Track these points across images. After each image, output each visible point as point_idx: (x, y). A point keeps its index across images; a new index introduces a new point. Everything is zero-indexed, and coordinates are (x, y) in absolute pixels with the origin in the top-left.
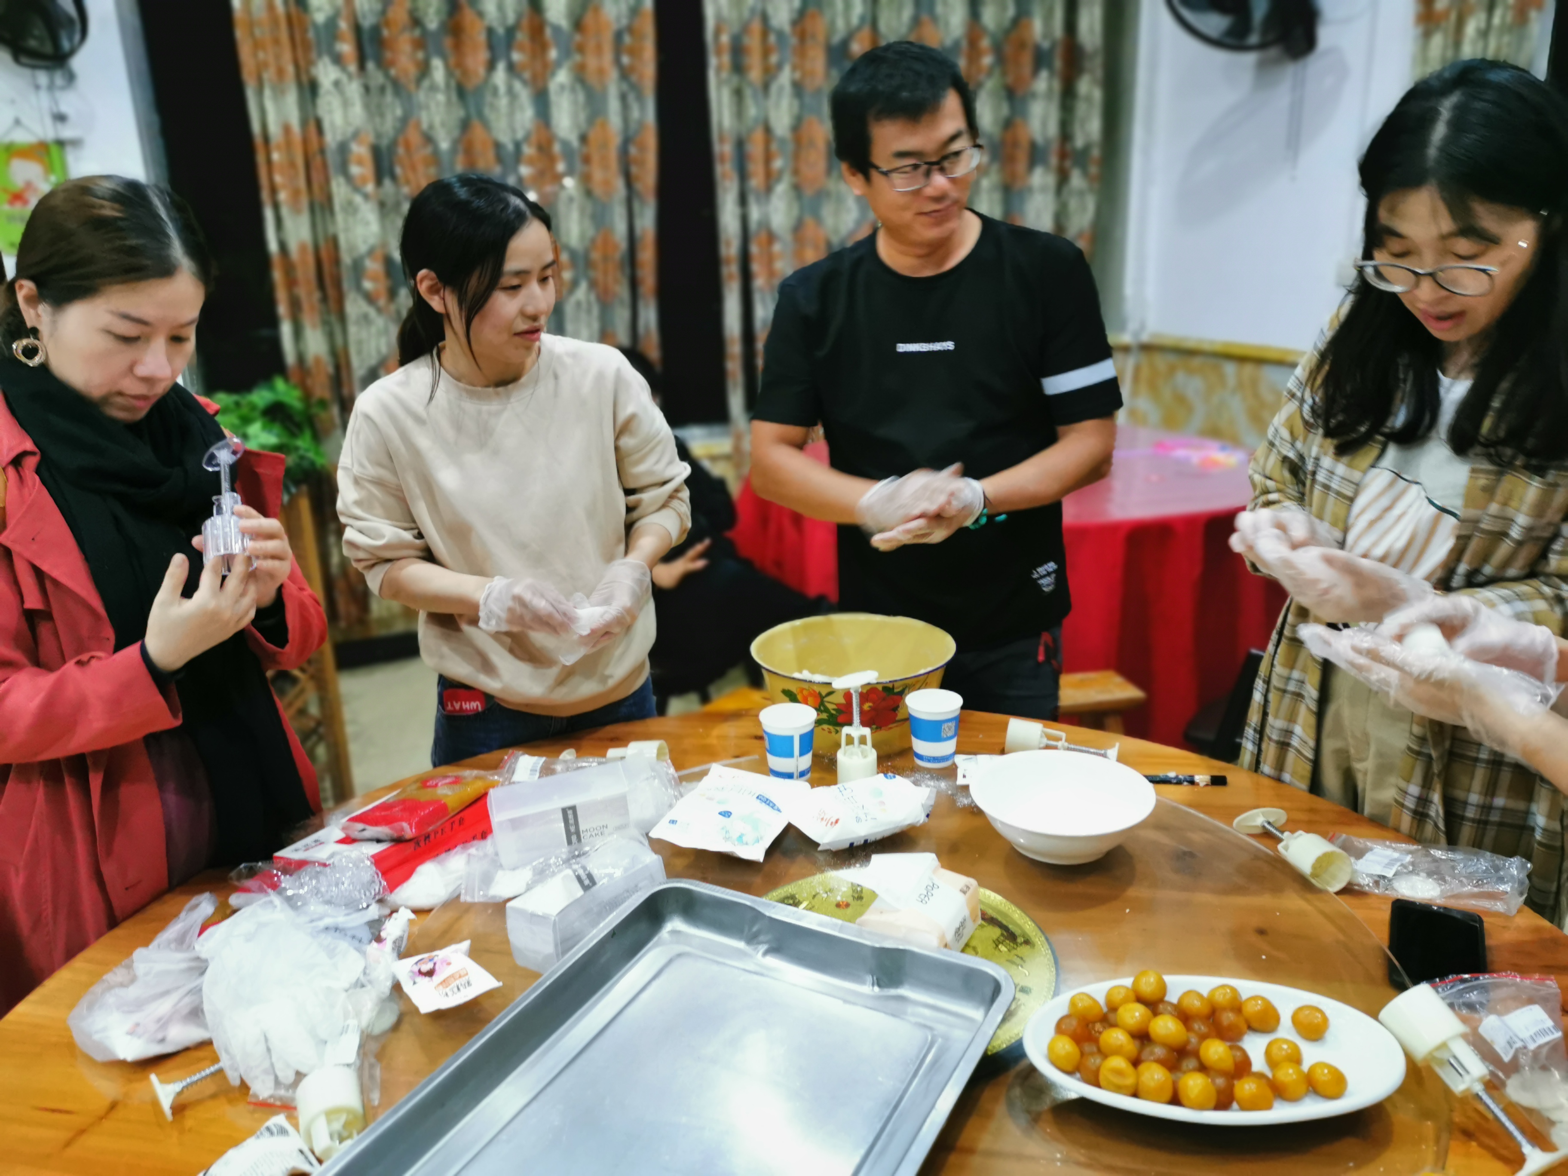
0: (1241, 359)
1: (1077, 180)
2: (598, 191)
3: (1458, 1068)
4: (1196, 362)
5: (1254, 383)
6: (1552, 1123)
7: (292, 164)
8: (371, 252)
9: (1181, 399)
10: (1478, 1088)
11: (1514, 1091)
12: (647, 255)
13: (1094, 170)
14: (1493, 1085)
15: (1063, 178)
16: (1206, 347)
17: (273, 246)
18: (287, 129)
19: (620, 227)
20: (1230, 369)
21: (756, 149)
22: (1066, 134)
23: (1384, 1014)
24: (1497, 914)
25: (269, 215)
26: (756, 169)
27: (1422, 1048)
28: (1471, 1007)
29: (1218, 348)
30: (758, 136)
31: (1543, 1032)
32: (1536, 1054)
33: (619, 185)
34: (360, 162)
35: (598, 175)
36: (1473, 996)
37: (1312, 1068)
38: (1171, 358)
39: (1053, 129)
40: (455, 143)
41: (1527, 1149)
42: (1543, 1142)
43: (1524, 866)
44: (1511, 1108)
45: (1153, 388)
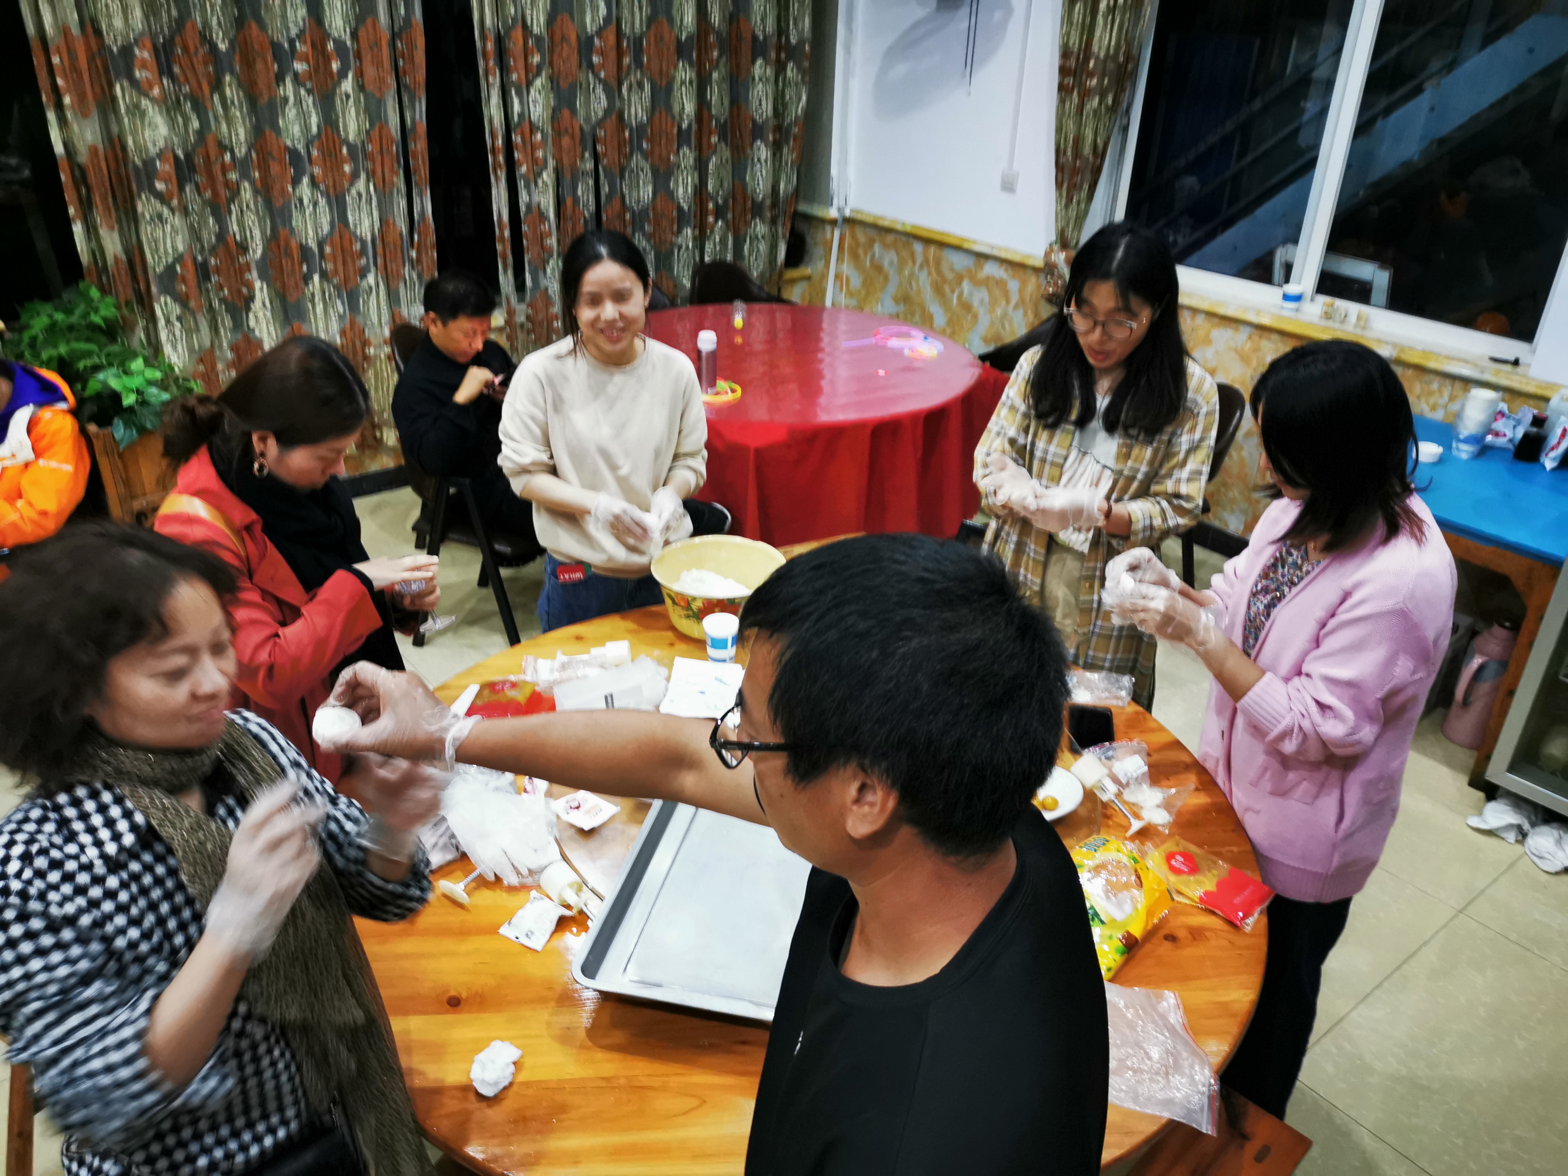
0: (927, 241)
1: (791, 71)
2: (370, 88)
3: (1103, 789)
4: (890, 238)
5: (938, 263)
6: (1142, 808)
7: (75, 68)
8: (160, 155)
9: (878, 268)
10: (1113, 798)
11: (1128, 796)
12: (420, 146)
13: (806, 64)
14: (1119, 795)
15: (780, 68)
16: (899, 227)
17: (59, 148)
18: (65, 31)
19: (394, 120)
20: (918, 247)
21: (515, 43)
22: (782, 30)
23: (1073, 769)
24: (1119, 707)
25: (51, 116)
26: (515, 62)
27: (1089, 784)
28: (1108, 758)
29: (908, 229)
30: (518, 33)
31: (1140, 768)
32: (1136, 779)
33: (392, 82)
34: (144, 66)
35: (370, 72)
36: (1110, 753)
37: (1044, 799)
38: (873, 233)
39: (771, 26)
40: (232, 43)
41: (1132, 820)
42: (1137, 816)
43: (1131, 680)
44: (1126, 803)
45: (855, 256)
